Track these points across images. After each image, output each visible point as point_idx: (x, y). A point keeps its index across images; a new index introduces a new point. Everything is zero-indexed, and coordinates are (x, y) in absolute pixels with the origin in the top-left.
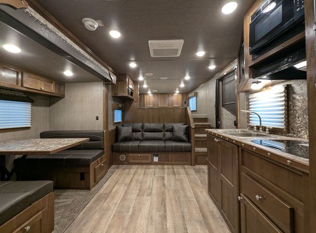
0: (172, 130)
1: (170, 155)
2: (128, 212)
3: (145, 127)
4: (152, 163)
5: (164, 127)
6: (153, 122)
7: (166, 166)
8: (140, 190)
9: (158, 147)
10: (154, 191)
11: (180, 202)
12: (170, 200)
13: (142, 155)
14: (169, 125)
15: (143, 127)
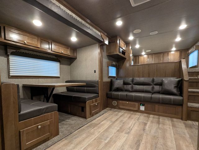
0: (161, 84)
1: (157, 106)
2: (105, 140)
3: (135, 81)
4: (138, 111)
5: (153, 81)
6: (143, 77)
7: (151, 116)
8: (121, 128)
9: (144, 97)
10: (133, 132)
11: (156, 147)
12: (146, 143)
13: (130, 103)
14: (157, 80)
15: (132, 81)
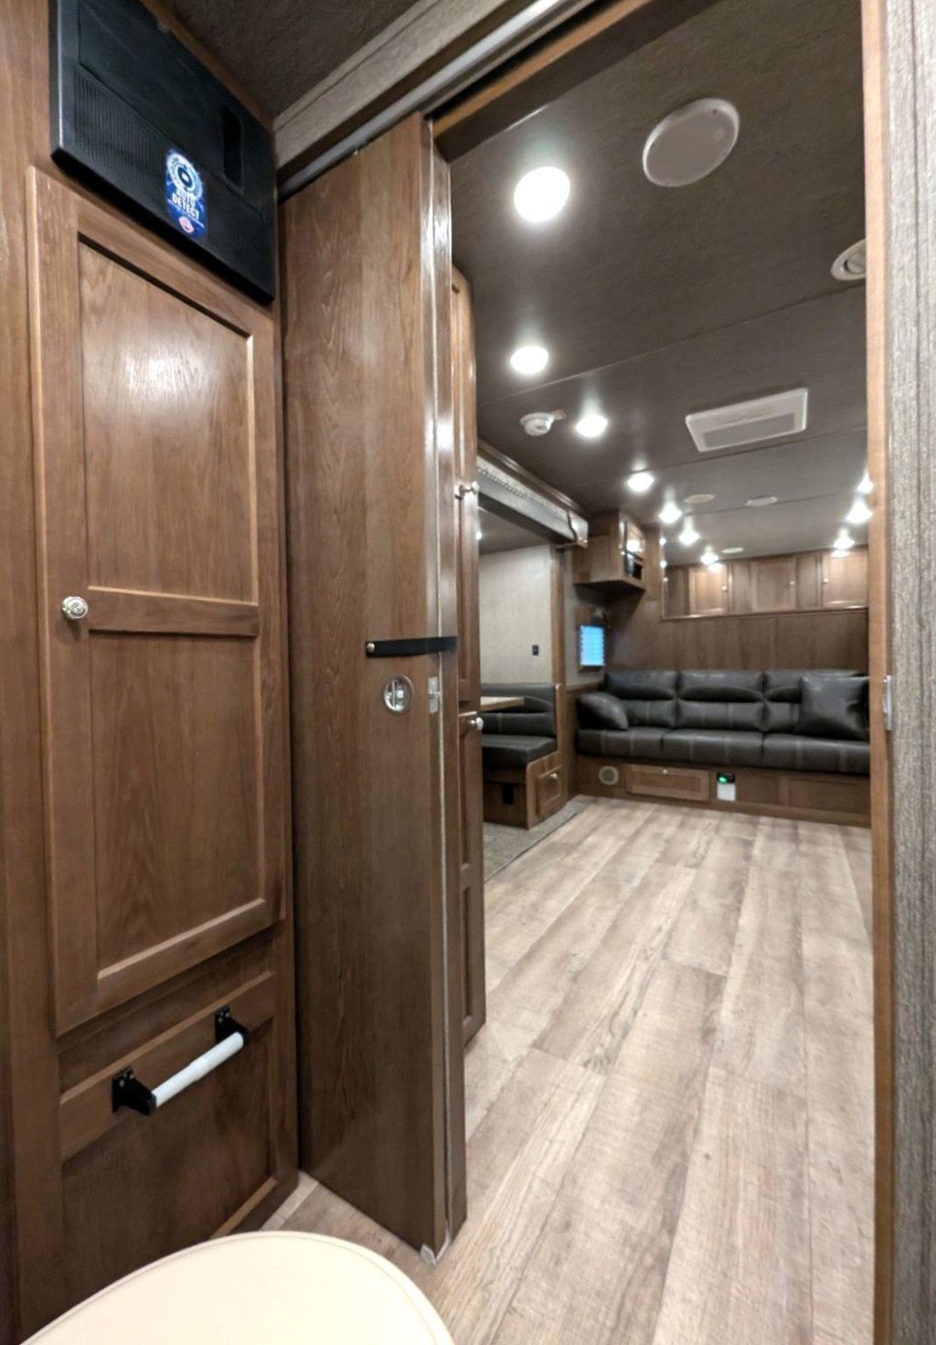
0: (796, 697)
1: (785, 783)
3: (687, 686)
4: (711, 803)
5: (764, 683)
6: (720, 666)
7: (763, 819)
9: (734, 749)
10: (711, 863)
13: (674, 771)
14: (782, 679)
15: (678, 684)
